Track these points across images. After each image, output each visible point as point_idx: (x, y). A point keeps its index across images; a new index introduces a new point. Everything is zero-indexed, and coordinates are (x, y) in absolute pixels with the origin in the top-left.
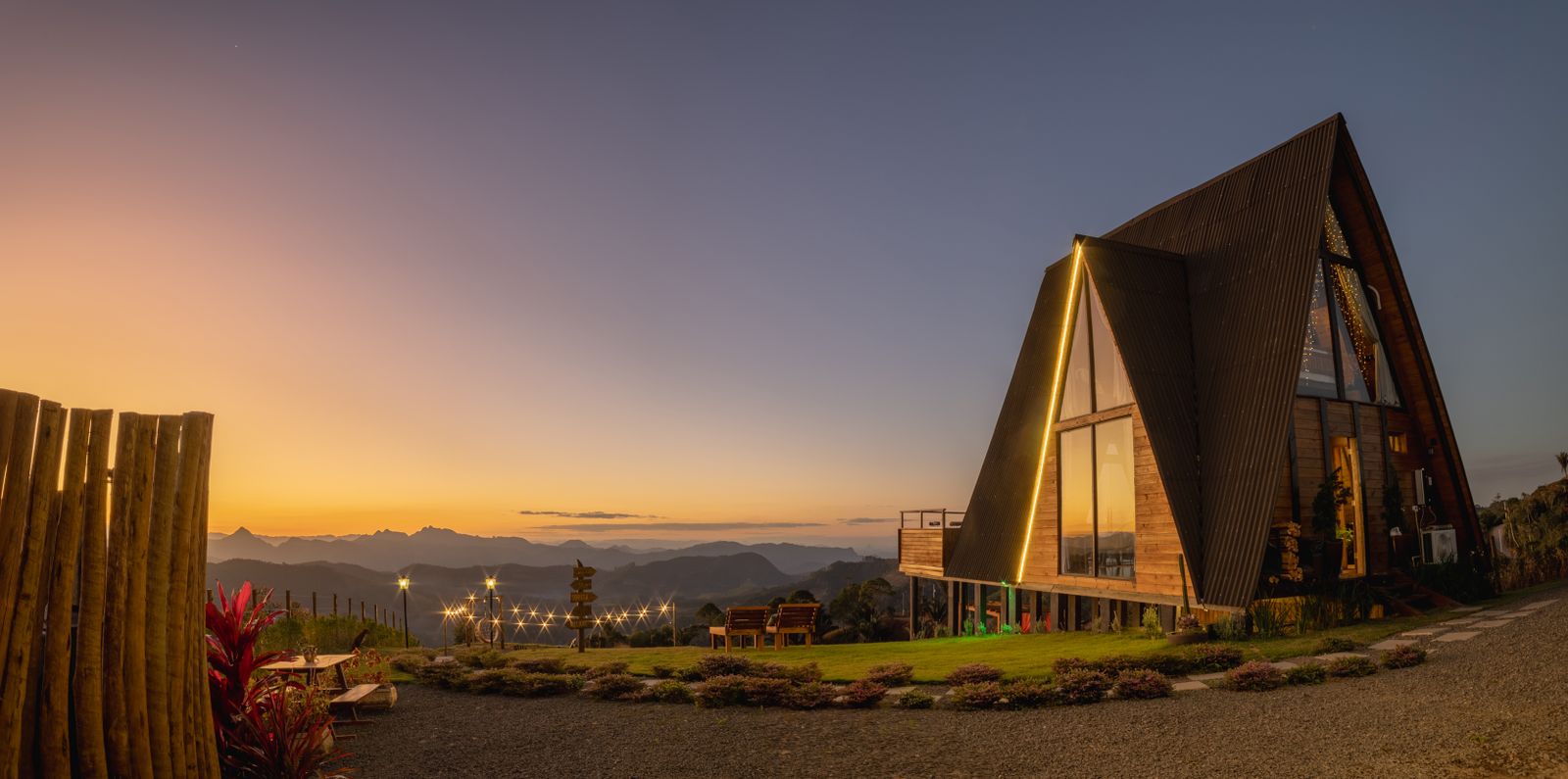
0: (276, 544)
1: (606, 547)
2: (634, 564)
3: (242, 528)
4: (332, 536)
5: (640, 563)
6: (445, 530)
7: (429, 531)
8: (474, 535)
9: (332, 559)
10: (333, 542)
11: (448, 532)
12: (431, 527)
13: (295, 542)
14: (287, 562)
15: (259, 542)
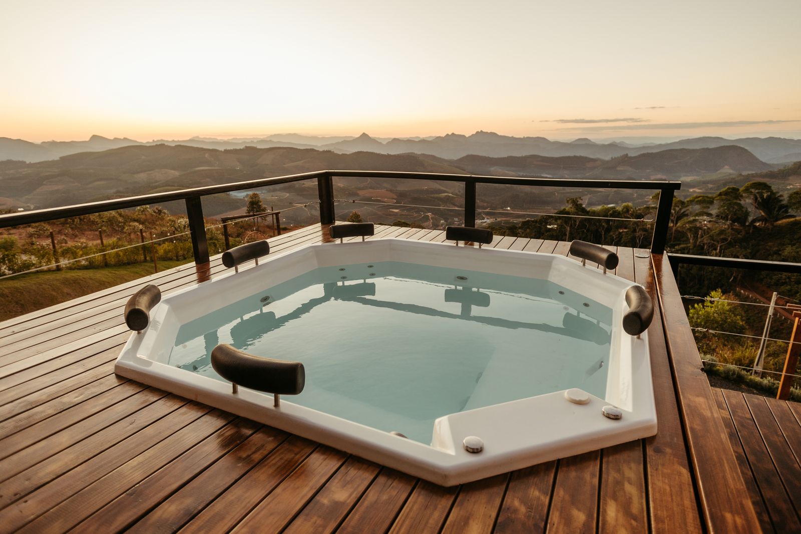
0: (384, 143)
1: (607, 143)
2: (627, 154)
3: (364, 133)
4: (419, 137)
5: (632, 154)
6: (491, 133)
7: (480, 134)
8: (510, 136)
9: (418, 151)
10: (419, 141)
11: (493, 134)
12: (481, 131)
13: (396, 141)
14: (390, 153)
15: (374, 141)
